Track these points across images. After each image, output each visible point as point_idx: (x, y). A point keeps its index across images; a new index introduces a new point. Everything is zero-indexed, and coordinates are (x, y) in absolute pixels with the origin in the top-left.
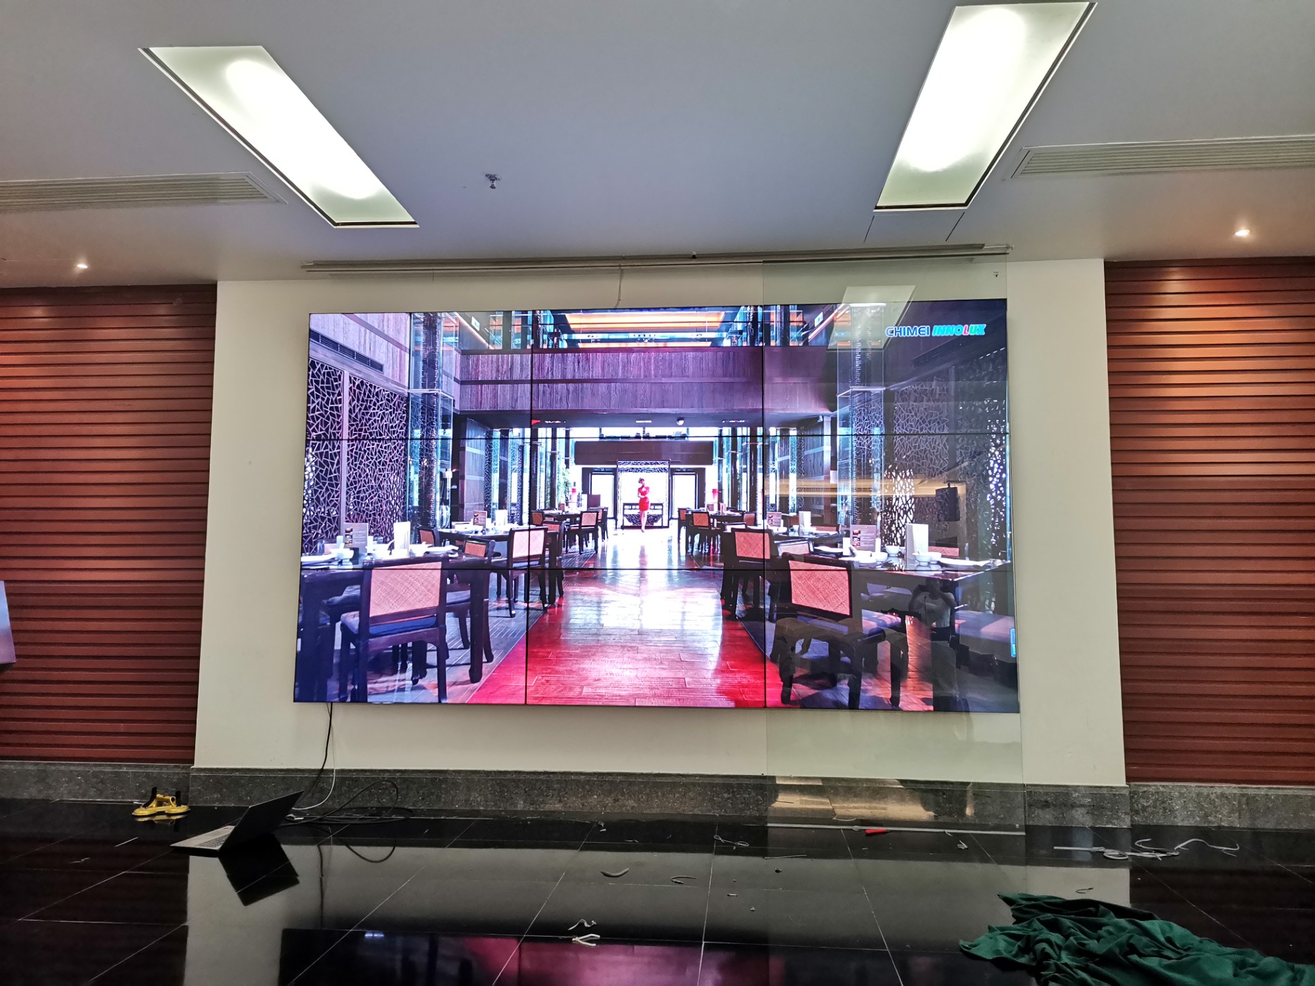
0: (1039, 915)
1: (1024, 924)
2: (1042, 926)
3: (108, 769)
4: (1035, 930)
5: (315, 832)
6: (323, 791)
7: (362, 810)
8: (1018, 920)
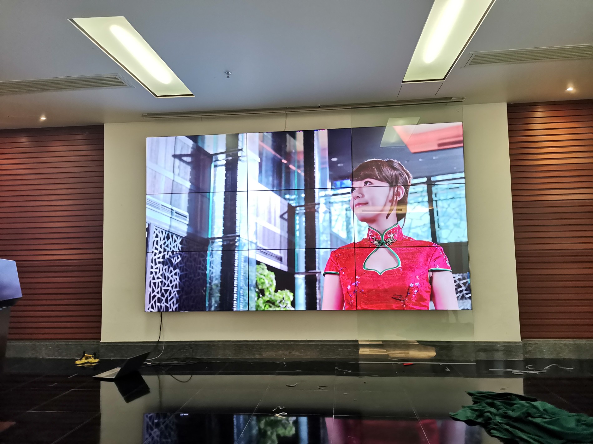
0: (485, 400)
1: (478, 404)
2: (486, 405)
3: (64, 344)
4: (483, 407)
5: (157, 369)
6: (160, 351)
7: (177, 359)
8: (475, 403)
